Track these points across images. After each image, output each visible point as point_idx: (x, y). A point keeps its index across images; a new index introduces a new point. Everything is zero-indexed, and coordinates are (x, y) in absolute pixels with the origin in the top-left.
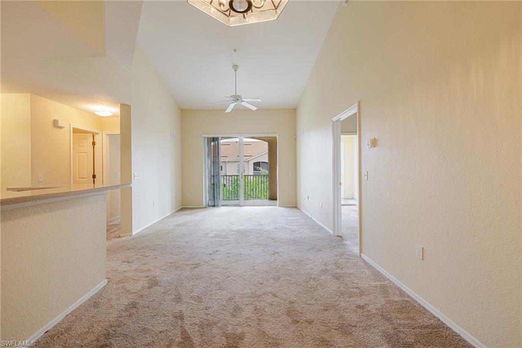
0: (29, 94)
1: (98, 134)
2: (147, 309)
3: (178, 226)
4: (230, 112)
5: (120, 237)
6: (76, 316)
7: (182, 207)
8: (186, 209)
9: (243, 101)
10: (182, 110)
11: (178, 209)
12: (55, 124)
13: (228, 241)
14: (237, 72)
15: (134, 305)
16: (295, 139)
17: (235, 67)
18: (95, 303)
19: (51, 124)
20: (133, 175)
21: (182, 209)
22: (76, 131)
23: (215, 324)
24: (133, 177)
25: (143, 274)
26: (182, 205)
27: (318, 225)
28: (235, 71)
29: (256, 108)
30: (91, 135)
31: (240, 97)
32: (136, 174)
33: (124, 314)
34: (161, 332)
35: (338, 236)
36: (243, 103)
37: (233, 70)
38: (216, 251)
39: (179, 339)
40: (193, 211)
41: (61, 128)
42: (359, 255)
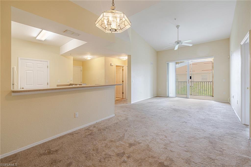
0: (104, 57)
1: (124, 66)
2: (119, 125)
3: (149, 103)
4: (177, 50)
5: (127, 103)
6: (103, 121)
7: (157, 96)
8: (159, 96)
9: (182, 43)
10: (157, 52)
11: (154, 96)
12: (111, 65)
13: (165, 112)
14: (179, 29)
15: (117, 123)
16: (229, 58)
17: (178, 27)
18: (109, 120)
19: (110, 65)
20: (131, 81)
21: (156, 97)
22: (117, 66)
23: (134, 136)
24: (131, 82)
25: (125, 116)
26: (157, 95)
27: (236, 116)
28: (178, 28)
29: (192, 45)
30: (122, 67)
31: (180, 41)
32: (133, 81)
33: (113, 124)
34: (118, 132)
35: (245, 124)
36: (182, 44)
37: (177, 28)
38: (156, 115)
39: (121, 136)
40: (161, 98)
41: (112, 66)
42: (249, 139)
